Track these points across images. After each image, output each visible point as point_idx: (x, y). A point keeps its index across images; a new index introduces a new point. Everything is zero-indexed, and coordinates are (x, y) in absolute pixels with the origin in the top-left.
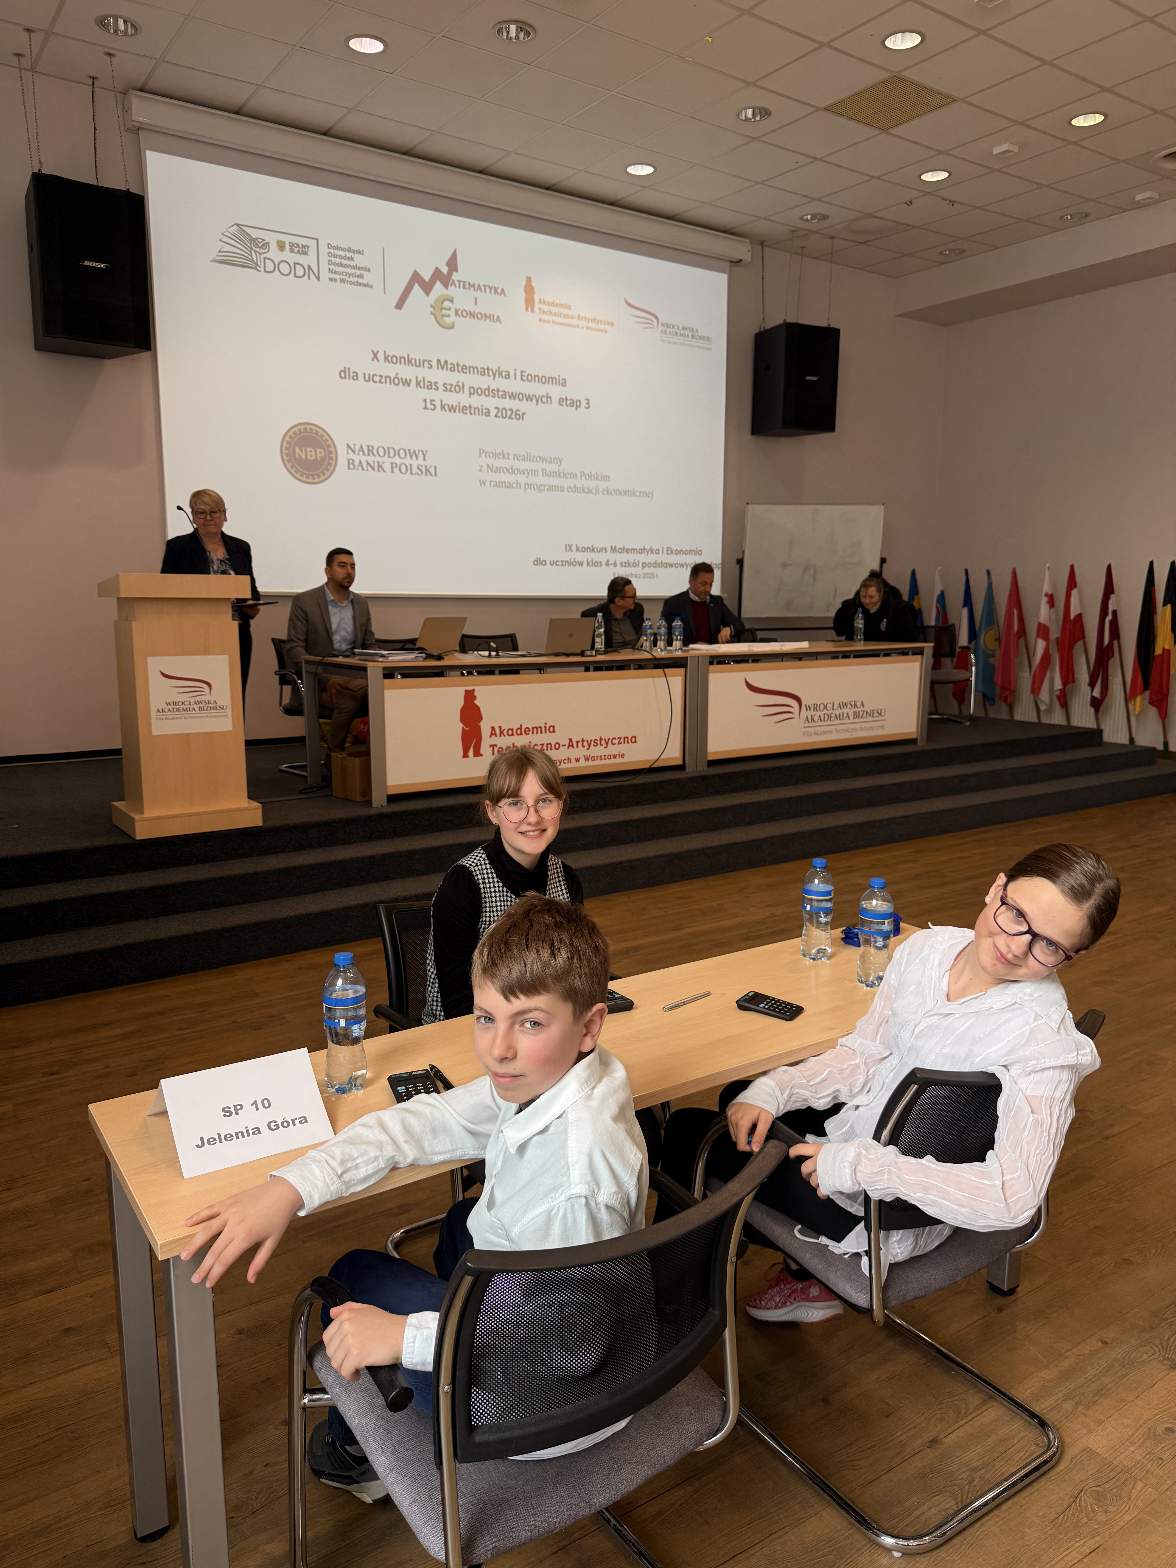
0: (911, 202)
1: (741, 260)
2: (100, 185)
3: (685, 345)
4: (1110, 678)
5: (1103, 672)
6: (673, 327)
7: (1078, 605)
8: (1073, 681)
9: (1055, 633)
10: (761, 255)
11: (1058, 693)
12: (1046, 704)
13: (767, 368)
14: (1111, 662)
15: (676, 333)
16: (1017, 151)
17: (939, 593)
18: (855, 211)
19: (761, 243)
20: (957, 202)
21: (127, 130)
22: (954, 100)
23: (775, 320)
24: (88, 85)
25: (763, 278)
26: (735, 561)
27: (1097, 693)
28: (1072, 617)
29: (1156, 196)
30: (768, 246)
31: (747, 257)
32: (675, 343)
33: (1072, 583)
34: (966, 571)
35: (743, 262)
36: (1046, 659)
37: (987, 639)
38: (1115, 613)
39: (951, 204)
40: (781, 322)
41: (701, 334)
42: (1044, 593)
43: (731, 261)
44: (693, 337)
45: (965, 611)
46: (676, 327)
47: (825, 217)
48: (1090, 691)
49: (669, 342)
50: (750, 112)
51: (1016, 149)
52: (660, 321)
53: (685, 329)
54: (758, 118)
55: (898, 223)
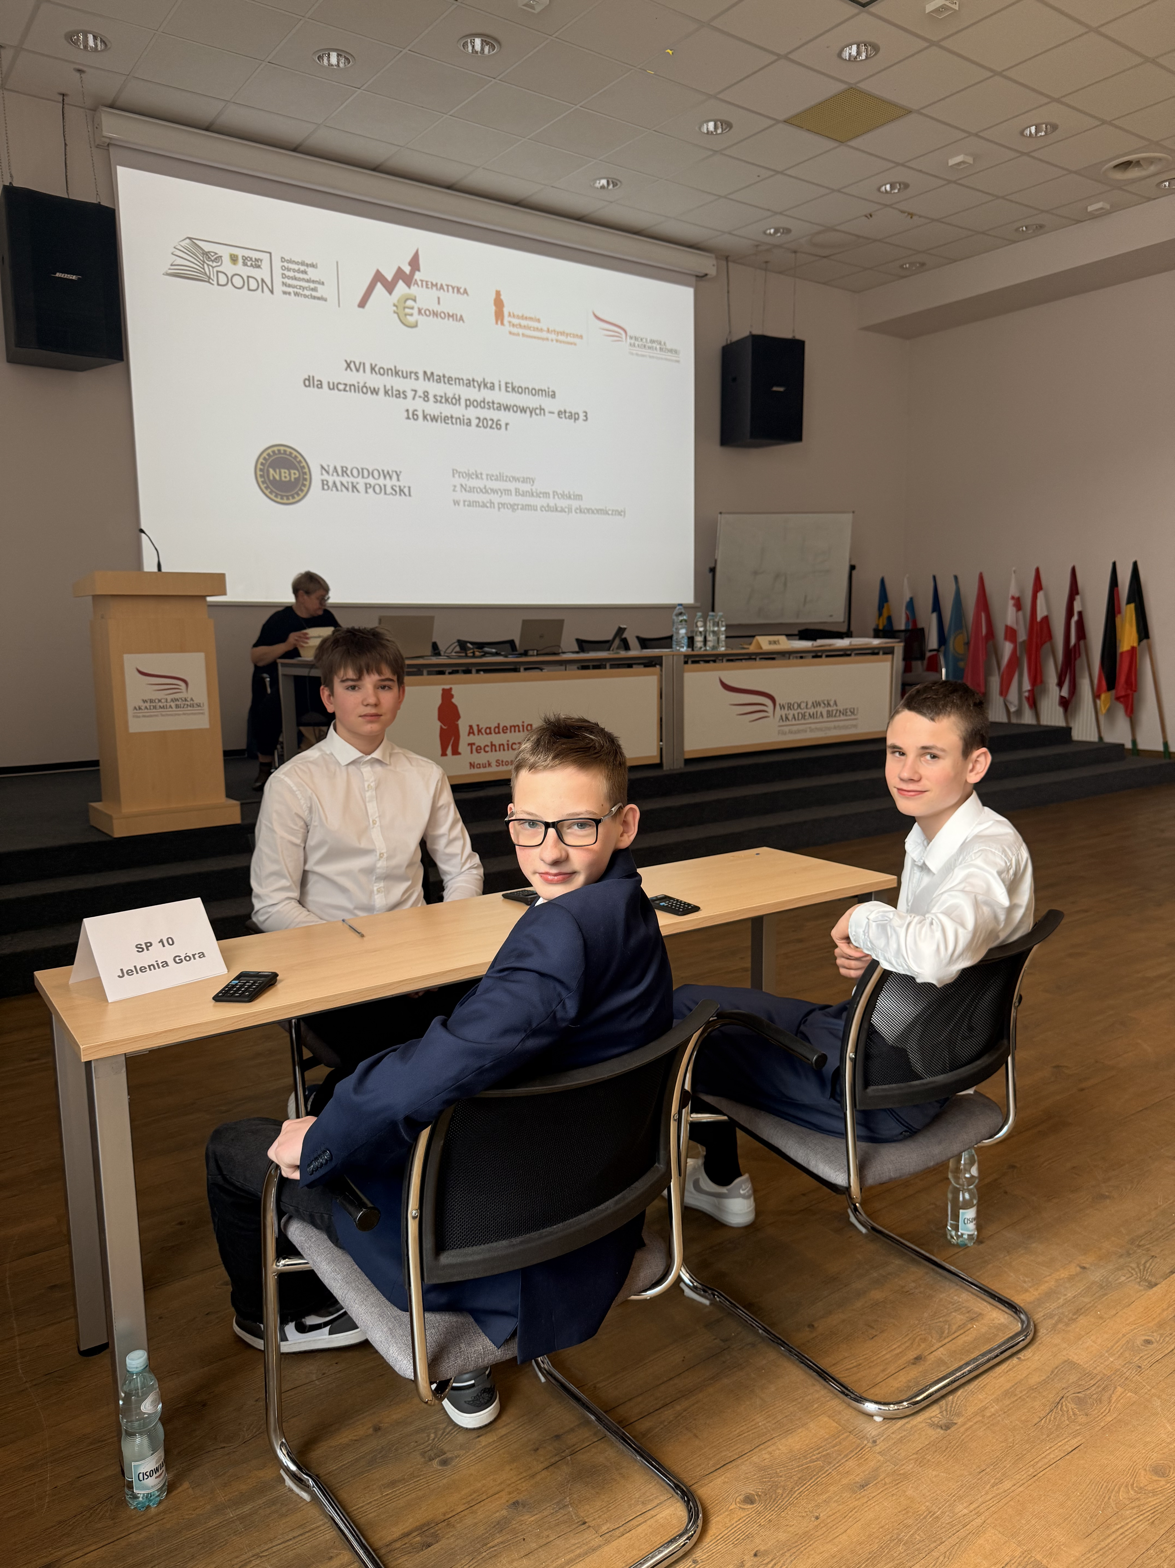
0: (871, 216)
1: (706, 275)
2: (71, 197)
3: (653, 357)
4: (1077, 679)
5: (1070, 672)
6: (642, 340)
7: (1044, 608)
8: (1042, 682)
9: (1022, 636)
10: (726, 270)
11: (1026, 694)
12: (1015, 706)
13: (734, 380)
14: (1078, 662)
15: (645, 346)
16: (971, 162)
17: (908, 599)
18: (816, 224)
19: (725, 257)
20: (915, 215)
21: (98, 146)
22: (910, 112)
23: (741, 332)
24: (59, 102)
25: (728, 292)
26: (707, 570)
27: (1065, 693)
28: (1039, 619)
29: (1108, 207)
30: (734, 262)
31: (712, 271)
32: (643, 356)
33: (1038, 585)
34: (934, 578)
35: (708, 276)
36: (1014, 662)
37: (956, 644)
38: (1080, 614)
39: (910, 216)
40: (747, 334)
41: (669, 346)
42: (1010, 596)
43: (697, 276)
44: (661, 349)
45: (934, 616)
46: (644, 340)
47: (788, 231)
48: (1058, 692)
49: (637, 354)
50: (711, 125)
51: (970, 160)
52: (629, 333)
53: (652, 341)
54: (719, 131)
55: (858, 236)
